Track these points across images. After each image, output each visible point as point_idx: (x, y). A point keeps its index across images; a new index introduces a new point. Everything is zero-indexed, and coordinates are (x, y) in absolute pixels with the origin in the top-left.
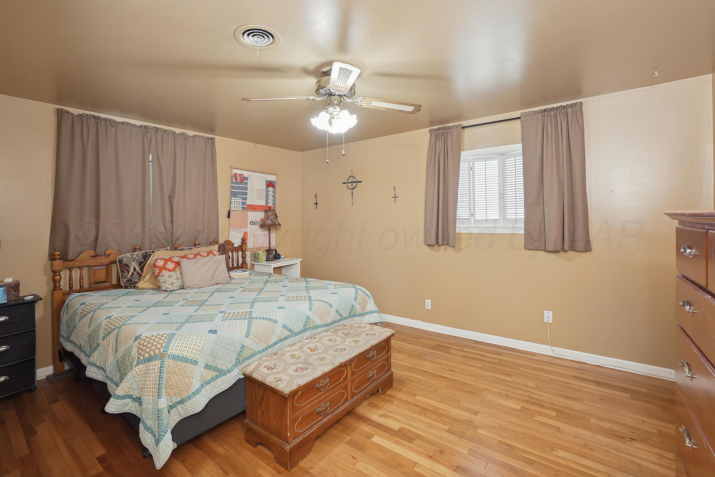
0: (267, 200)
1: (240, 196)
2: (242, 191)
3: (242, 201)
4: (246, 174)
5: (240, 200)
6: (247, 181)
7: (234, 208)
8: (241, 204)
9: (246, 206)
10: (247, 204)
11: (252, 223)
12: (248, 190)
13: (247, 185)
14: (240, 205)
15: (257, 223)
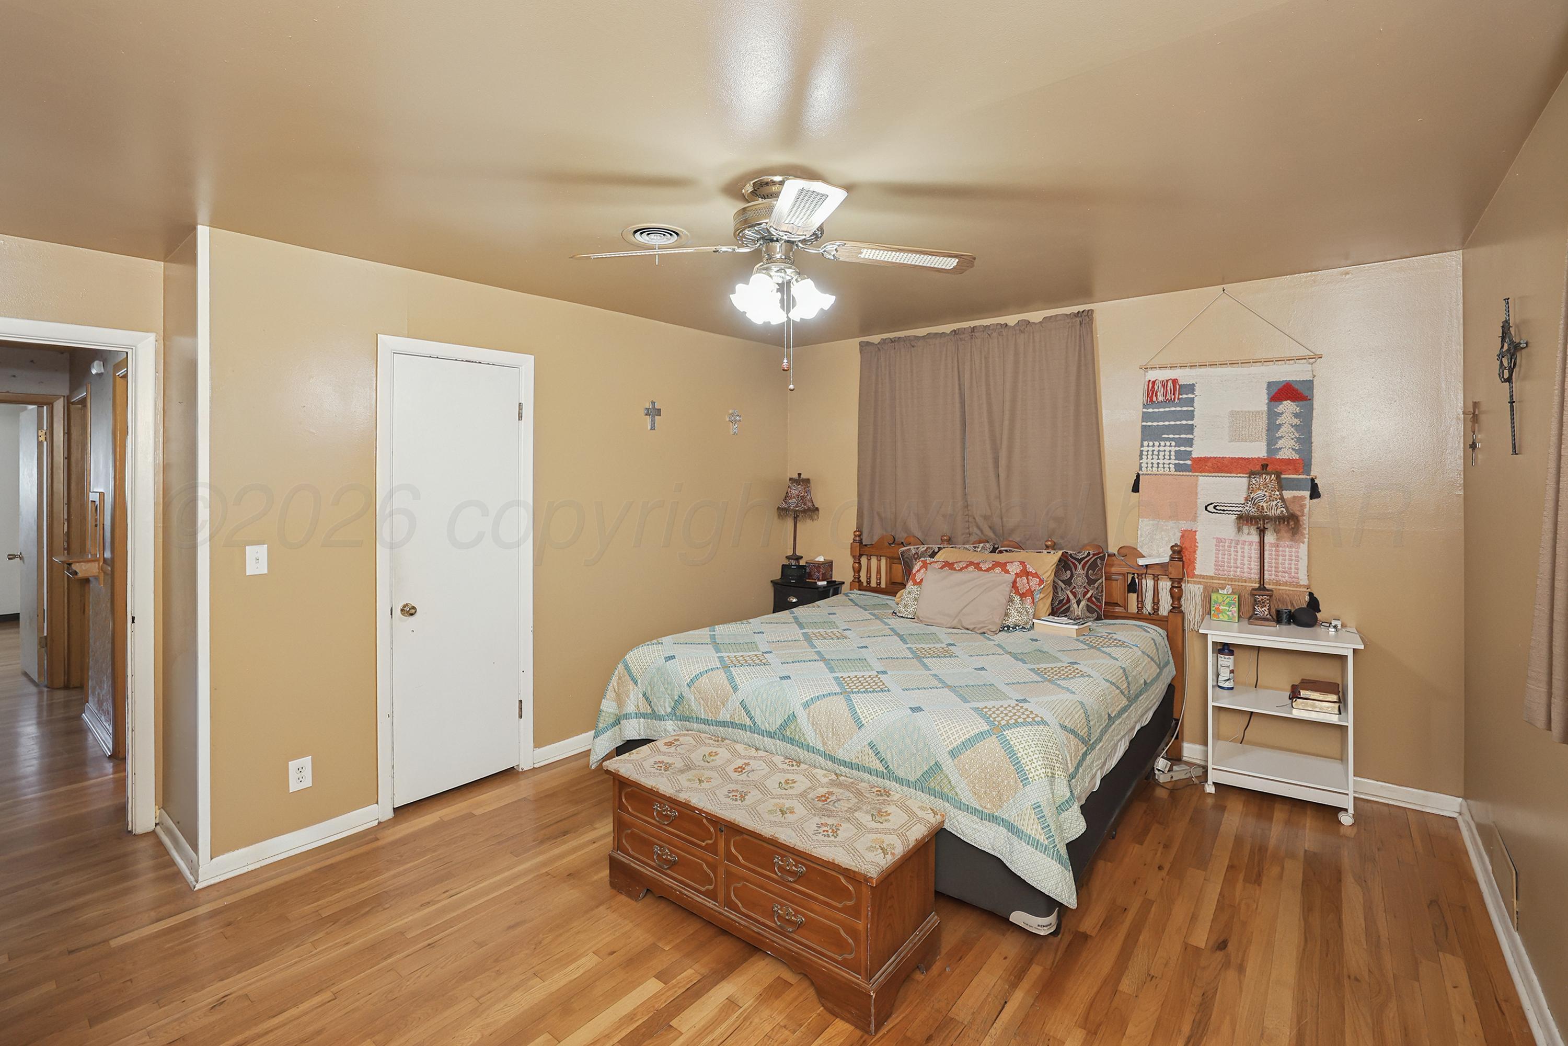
0: (1272, 441)
1: (1171, 436)
2: (1178, 423)
3: (1177, 449)
4: (1184, 376)
5: (1170, 446)
6: (1191, 396)
7: (1152, 467)
8: (1173, 457)
9: (1189, 462)
10: (1194, 455)
11: (1215, 508)
12: (1195, 419)
13: (1193, 407)
14: (1170, 459)
15: (1232, 509)
